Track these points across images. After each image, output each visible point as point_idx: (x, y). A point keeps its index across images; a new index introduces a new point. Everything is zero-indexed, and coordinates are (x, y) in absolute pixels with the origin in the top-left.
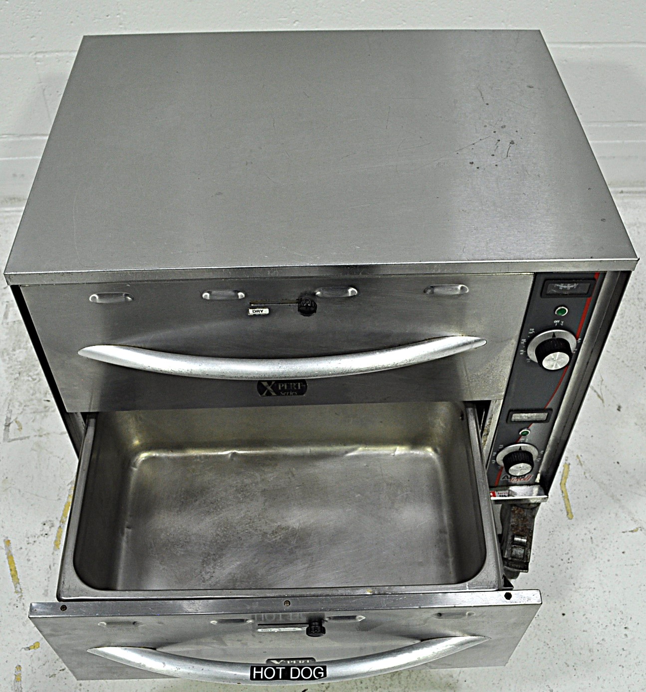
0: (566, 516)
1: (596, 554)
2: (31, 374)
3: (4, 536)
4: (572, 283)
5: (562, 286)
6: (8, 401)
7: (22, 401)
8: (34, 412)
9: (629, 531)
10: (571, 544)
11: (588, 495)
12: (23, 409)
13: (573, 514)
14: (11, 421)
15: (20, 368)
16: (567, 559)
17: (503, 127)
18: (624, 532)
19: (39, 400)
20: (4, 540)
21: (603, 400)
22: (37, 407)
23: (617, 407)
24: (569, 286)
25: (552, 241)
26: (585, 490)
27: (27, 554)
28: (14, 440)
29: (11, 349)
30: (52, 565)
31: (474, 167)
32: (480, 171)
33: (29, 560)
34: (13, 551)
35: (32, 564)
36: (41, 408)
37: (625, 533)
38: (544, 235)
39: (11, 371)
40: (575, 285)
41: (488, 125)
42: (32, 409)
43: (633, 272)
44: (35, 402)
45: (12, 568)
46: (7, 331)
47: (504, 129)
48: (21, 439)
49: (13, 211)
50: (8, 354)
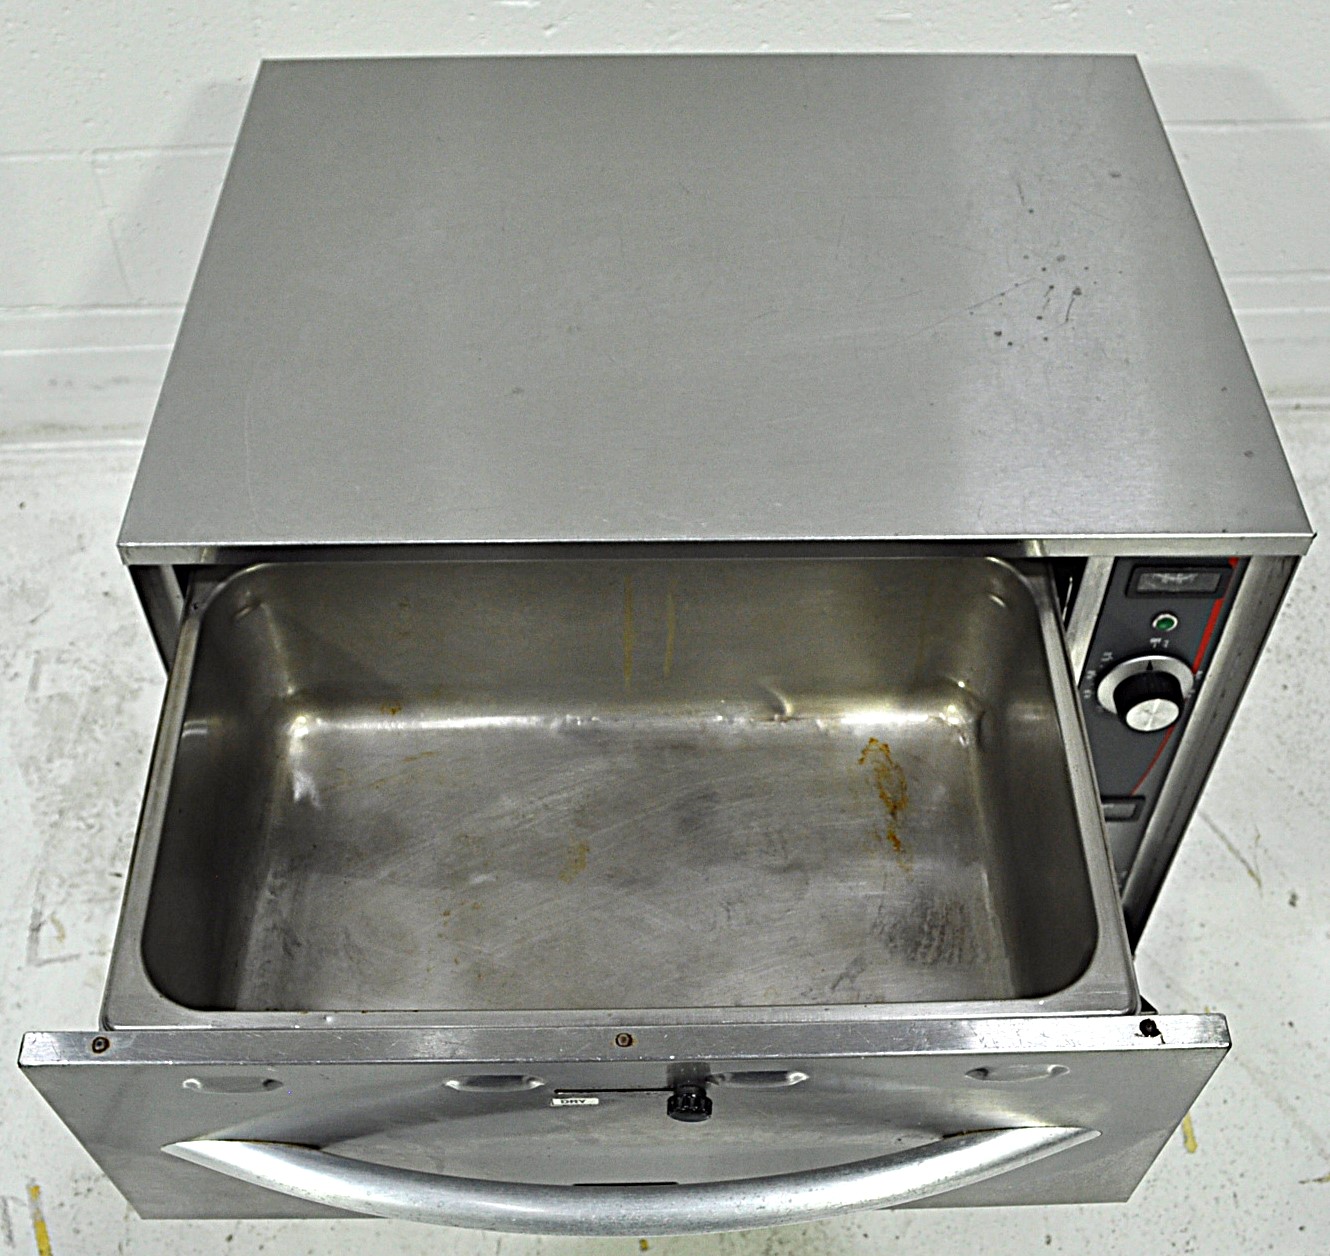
0: (1181, 1145)
1: (1244, 1231)
2: (84, 814)
3: (27, 1177)
4: (1186, 572)
5: (1166, 577)
6: (37, 874)
7: (65, 875)
8: (90, 901)
9: (1315, 1181)
10: (1193, 1209)
11: (1227, 1097)
12: (69, 894)
13: (1197, 1141)
14: (42, 919)
15: (61, 801)
16: (1184, 1242)
17: (1061, 259)
18: (1303, 1182)
19: (101, 873)
20: (28, 1187)
21: (1259, 882)
22: (95, 888)
23: (1288, 898)
24: (1180, 578)
25: (1149, 496)
26: (1222, 1087)
27: (74, 1219)
28: (49, 961)
29: (43, 758)
30: (125, 1242)
31: (1003, 341)
32: (1015, 349)
33: (77, 1232)
34: (46, 1210)
35: (84, 1240)
36: (103, 892)
37: (1306, 1185)
38: (1134, 483)
39: (42, 806)
40: (1191, 576)
41: (1031, 255)
42: (86, 893)
43: (1303, 559)
44: (91, 877)
45: (44, 1248)
46: (35, 717)
47: (1062, 265)
48: (63, 960)
49: (50, 450)
50: (38, 769)
